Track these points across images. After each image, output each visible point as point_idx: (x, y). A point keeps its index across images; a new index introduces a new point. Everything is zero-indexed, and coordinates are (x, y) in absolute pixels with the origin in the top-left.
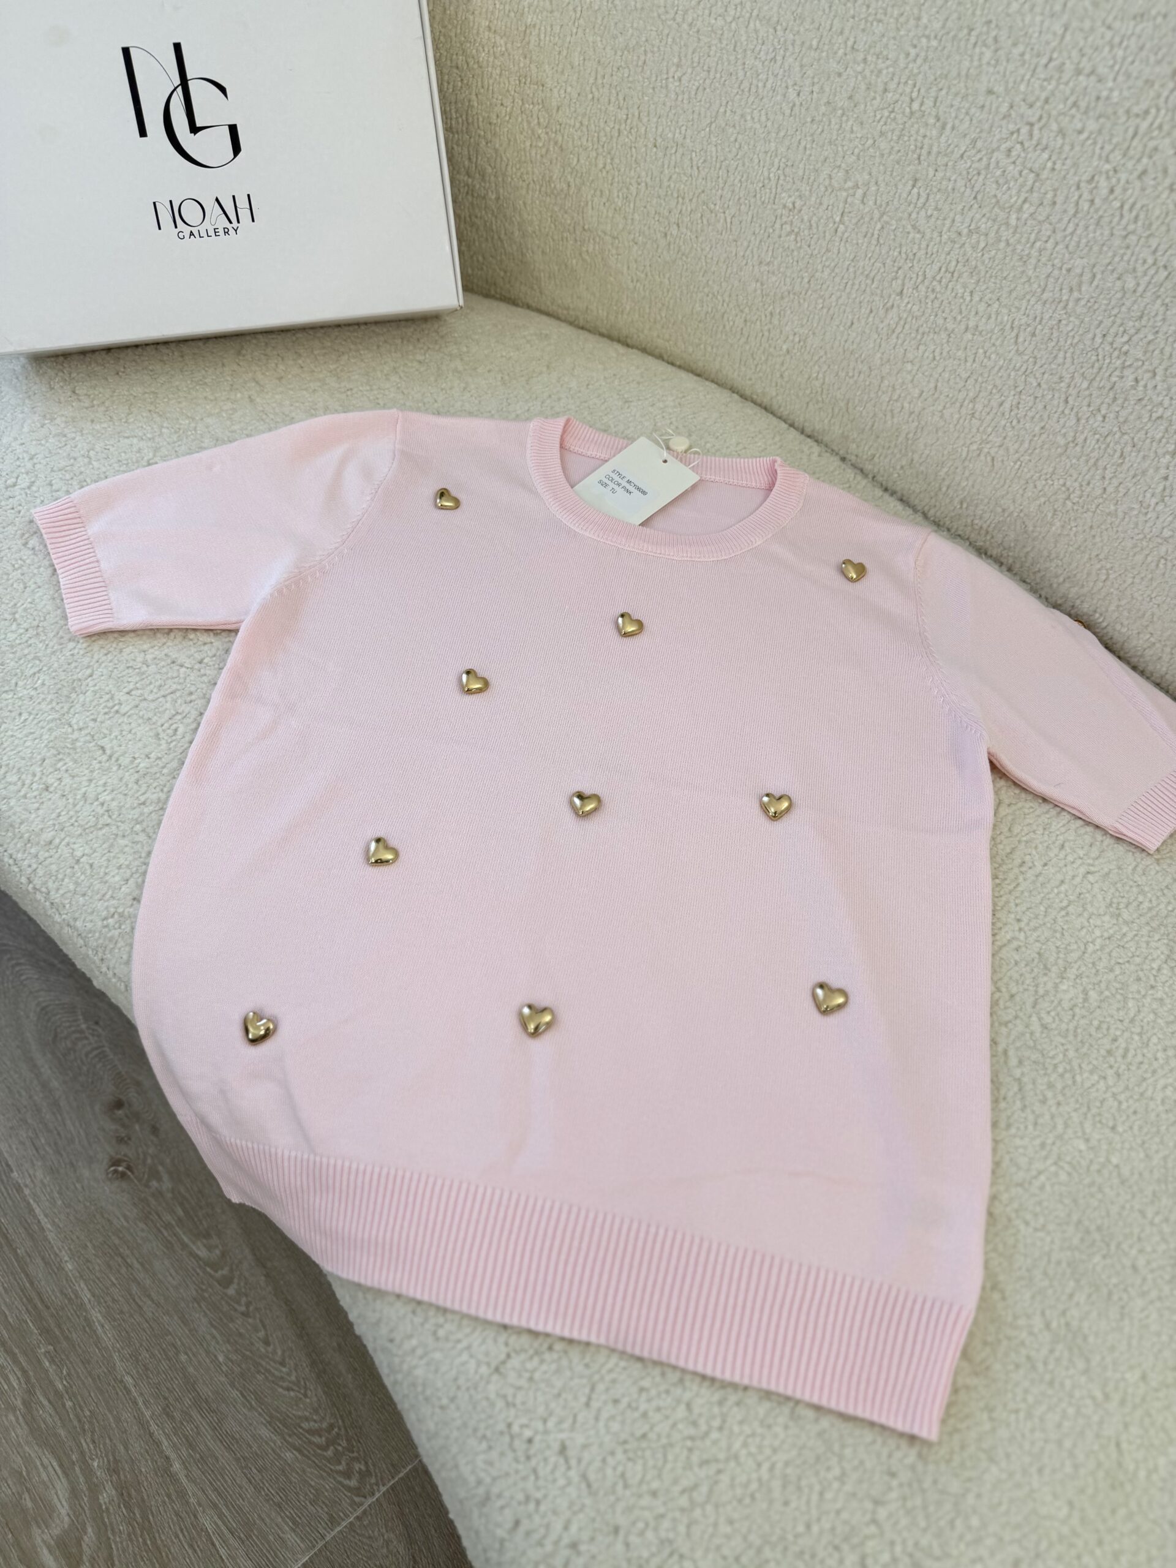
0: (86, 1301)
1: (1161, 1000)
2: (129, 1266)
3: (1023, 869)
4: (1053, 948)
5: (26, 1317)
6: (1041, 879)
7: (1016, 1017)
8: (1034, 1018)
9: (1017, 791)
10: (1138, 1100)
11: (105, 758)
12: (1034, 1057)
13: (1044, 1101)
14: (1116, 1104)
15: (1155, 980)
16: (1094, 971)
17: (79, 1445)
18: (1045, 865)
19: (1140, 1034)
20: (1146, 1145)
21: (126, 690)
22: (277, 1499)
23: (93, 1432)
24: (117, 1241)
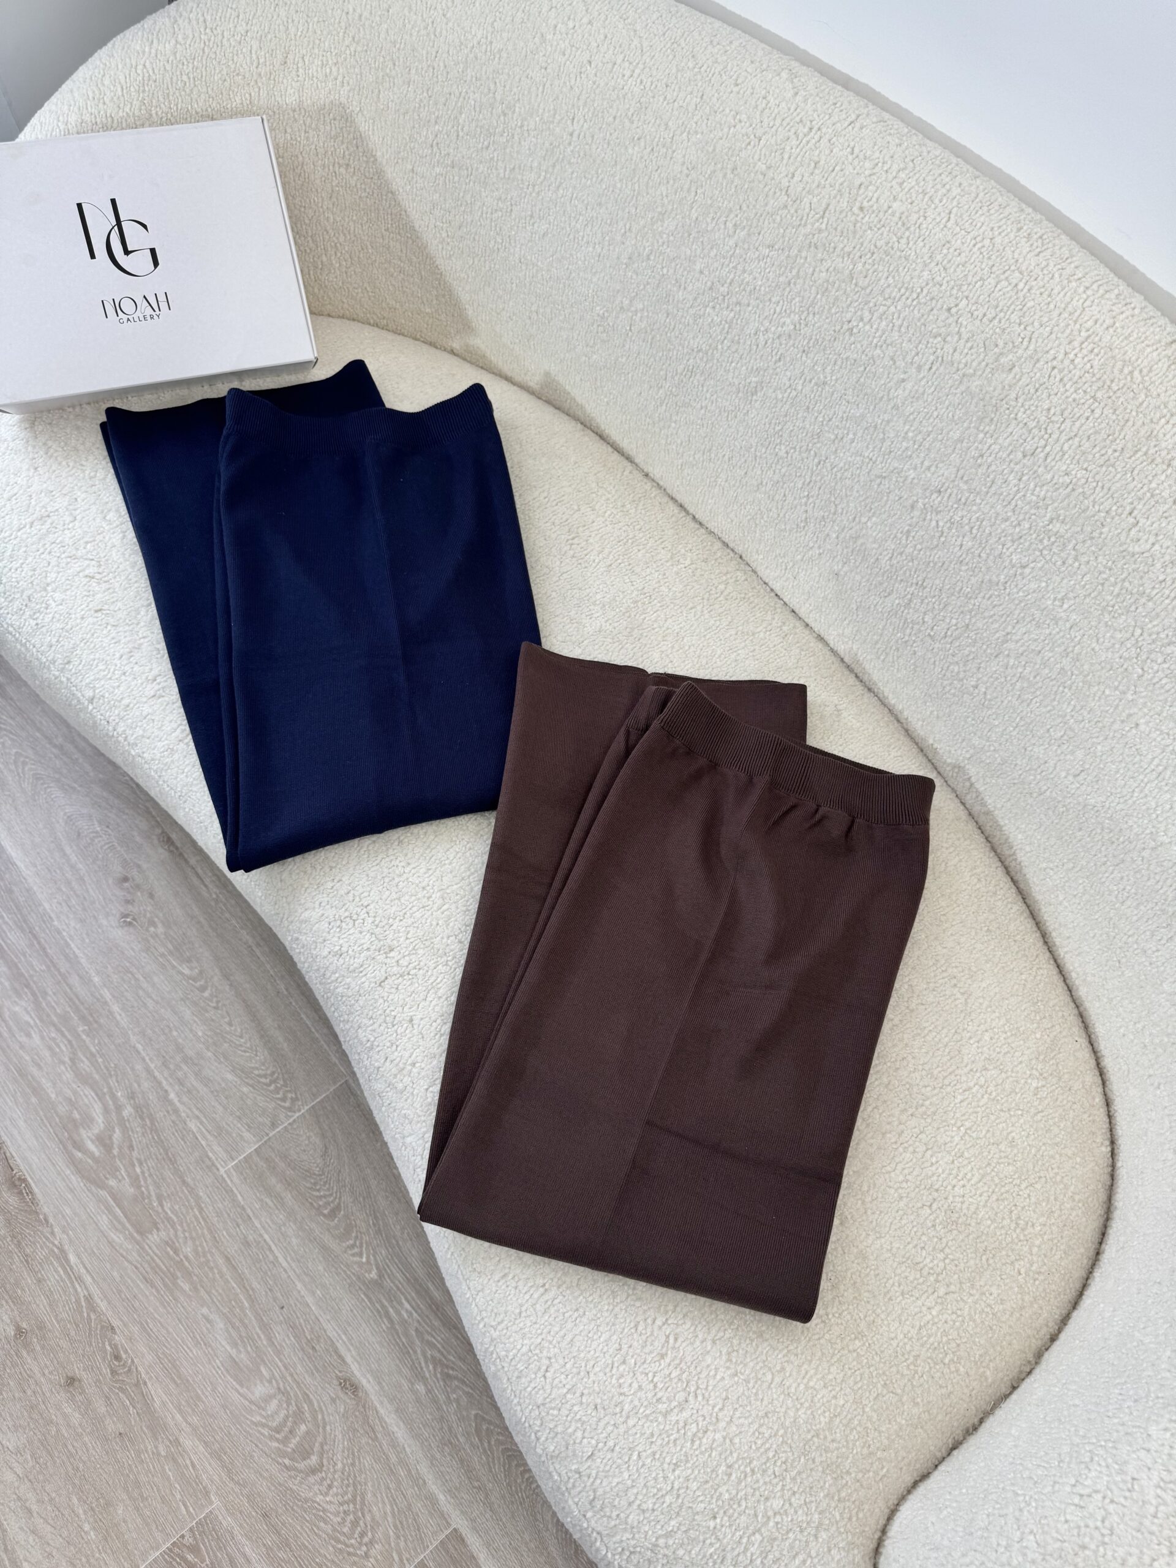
0: (108, 999)
2: (137, 980)
5: (68, 1008)
17: (108, 1084)
24: (128, 964)
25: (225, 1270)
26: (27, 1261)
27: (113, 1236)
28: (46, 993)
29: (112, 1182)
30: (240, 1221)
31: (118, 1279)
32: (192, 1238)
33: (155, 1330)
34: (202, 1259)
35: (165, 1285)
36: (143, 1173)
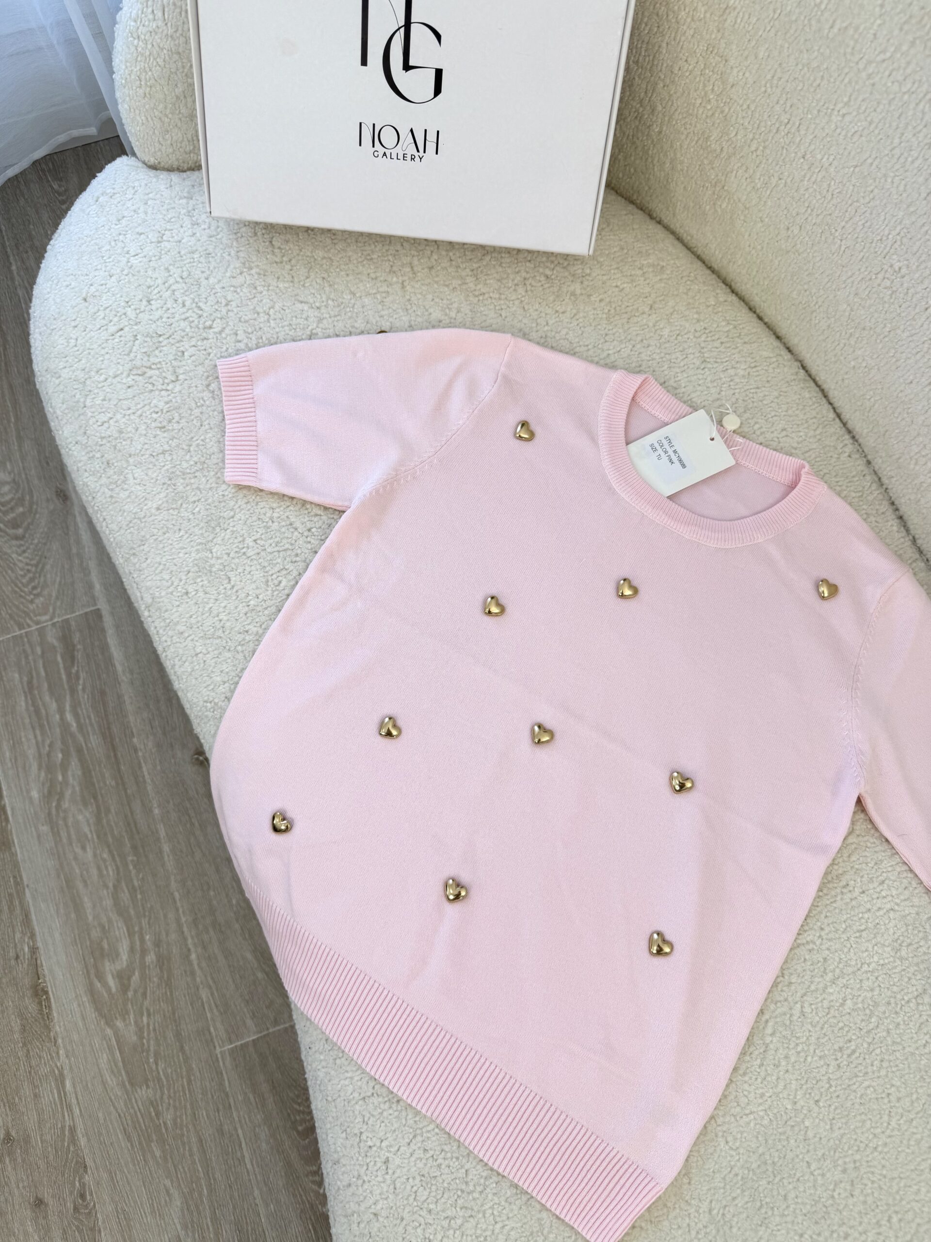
0: (162, 837)
1: (898, 1024)
2: (192, 824)
3: (844, 890)
4: (837, 959)
5: (124, 834)
6: (854, 903)
7: (786, 1000)
8: (798, 1006)
9: (869, 826)
10: (845, 1089)
11: (229, 586)
12: (784, 1033)
13: (777, 1066)
14: (827, 1085)
15: (901, 1008)
16: (858, 986)
17: (140, 923)
18: (863, 892)
19: (869, 1044)
20: (834, 1121)
21: (254, 538)
22: (247, 998)
23: (150, 918)
24: (188, 806)
25: (195, 1149)
26: (30, 1072)
27: (107, 1077)
28: (108, 811)
29: (119, 1024)
30: (221, 1107)
31: (102, 1121)
32: (175, 1107)
33: (120, 1183)
34: (178, 1131)
35: (140, 1143)
36: (148, 1024)
